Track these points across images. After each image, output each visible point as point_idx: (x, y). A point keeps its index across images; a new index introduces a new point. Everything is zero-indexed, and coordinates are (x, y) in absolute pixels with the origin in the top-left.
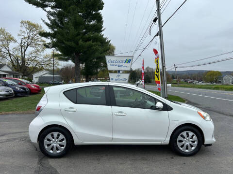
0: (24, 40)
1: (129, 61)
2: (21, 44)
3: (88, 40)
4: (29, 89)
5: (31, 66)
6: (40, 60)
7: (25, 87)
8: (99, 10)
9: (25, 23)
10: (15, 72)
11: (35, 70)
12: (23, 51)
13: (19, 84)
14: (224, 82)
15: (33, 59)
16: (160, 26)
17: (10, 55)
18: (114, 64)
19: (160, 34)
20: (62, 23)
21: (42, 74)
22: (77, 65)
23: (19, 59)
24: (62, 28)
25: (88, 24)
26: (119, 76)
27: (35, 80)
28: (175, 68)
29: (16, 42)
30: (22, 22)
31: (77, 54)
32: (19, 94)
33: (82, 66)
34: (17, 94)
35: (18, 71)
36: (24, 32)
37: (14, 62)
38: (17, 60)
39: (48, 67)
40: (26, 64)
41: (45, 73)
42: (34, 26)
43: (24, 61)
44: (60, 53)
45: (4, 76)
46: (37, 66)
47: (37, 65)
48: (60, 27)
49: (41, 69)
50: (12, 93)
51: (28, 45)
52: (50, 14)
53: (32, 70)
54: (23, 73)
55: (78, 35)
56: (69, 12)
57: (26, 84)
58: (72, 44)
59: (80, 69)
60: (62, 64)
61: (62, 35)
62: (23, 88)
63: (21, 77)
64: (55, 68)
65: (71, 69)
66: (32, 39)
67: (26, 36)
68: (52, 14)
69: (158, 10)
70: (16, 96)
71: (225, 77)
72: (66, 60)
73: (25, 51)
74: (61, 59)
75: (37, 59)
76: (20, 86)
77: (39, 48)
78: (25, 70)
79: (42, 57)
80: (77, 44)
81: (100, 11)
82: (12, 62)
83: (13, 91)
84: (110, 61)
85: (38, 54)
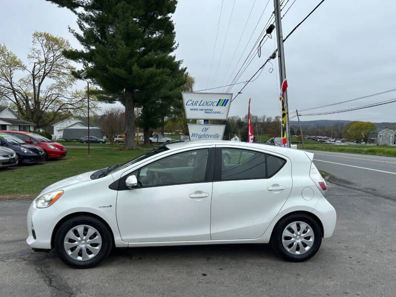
0: (38, 67)
1: (225, 103)
2: (33, 72)
3: (149, 64)
4: (45, 150)
5: (51, 111)
6: (65, 101)
7: (38, 148)
8: (169, 13)
9: (41, 36)
10: (21, 120)
11: (57, 117)
12: (37, 85)
13: (27, 143)
14: (380, 141)
15: (53, 98)
16: (280, 40)
17: (14, 91)
18: (197, 107)
19: (279, 54)
20: (104, 35)
21: (69, 124)
22: (129, 110)
23: (30, 98)
24: (103, 44)
25: (149, 38)
26: (206, 129)
27: (57, 134)
28: (298, 115)
29: (24, 68)
30: (36, 35)
31: (130, 89)
32: (26, 161)
33: (138, 111)
34: (23, 161)
35: (27, 119)
36: (38, 52)
37: (21, 103)
38: (27, 100)
39: (79, 113)
40: (41, 106)
41: (73, 122)
42: (56, 41)
43: (37, 102)
44: (99, 88)
45: (4, 127)
46: (60, 111)
47: (59, 109)
48: (100, 42)
49: (68, 116)
50: (14, 159)
51: (45, 74)
52: (83, 19)
53: (52, 117)
54: (37, 122)
55: (131, 55)
56: (116, 15)
57: (40, 143)
58: (122, 72)
59: (134, 116)
60: (103, 108)
61: (104, 56)
62: (34, 150)
63: (32, 129)
64: (91, 114)
65: (119, 117)
66: (52, 64)
67: (42, 58)
68: (87, 20)
69: (277, 12)
70: (21, 164)
71: (382, 133)
72: (111, 101)
73: (40, 84)
74: (101, 99)
75: (60, 99)
76: (28, 146)
77: (64, 80)
78: (40, 118)
79: (69, 96)
80: (130, 71)
81: (170, 15)
82: (18, 103)
83: (15, 155)
84: (190, 103)
85: (61, 90)
